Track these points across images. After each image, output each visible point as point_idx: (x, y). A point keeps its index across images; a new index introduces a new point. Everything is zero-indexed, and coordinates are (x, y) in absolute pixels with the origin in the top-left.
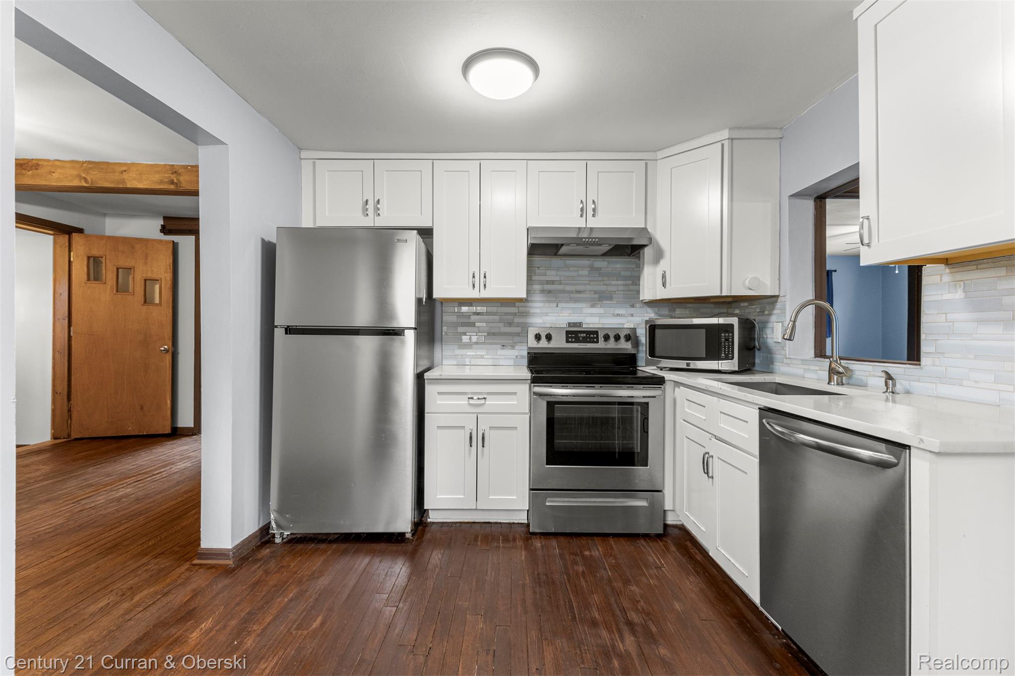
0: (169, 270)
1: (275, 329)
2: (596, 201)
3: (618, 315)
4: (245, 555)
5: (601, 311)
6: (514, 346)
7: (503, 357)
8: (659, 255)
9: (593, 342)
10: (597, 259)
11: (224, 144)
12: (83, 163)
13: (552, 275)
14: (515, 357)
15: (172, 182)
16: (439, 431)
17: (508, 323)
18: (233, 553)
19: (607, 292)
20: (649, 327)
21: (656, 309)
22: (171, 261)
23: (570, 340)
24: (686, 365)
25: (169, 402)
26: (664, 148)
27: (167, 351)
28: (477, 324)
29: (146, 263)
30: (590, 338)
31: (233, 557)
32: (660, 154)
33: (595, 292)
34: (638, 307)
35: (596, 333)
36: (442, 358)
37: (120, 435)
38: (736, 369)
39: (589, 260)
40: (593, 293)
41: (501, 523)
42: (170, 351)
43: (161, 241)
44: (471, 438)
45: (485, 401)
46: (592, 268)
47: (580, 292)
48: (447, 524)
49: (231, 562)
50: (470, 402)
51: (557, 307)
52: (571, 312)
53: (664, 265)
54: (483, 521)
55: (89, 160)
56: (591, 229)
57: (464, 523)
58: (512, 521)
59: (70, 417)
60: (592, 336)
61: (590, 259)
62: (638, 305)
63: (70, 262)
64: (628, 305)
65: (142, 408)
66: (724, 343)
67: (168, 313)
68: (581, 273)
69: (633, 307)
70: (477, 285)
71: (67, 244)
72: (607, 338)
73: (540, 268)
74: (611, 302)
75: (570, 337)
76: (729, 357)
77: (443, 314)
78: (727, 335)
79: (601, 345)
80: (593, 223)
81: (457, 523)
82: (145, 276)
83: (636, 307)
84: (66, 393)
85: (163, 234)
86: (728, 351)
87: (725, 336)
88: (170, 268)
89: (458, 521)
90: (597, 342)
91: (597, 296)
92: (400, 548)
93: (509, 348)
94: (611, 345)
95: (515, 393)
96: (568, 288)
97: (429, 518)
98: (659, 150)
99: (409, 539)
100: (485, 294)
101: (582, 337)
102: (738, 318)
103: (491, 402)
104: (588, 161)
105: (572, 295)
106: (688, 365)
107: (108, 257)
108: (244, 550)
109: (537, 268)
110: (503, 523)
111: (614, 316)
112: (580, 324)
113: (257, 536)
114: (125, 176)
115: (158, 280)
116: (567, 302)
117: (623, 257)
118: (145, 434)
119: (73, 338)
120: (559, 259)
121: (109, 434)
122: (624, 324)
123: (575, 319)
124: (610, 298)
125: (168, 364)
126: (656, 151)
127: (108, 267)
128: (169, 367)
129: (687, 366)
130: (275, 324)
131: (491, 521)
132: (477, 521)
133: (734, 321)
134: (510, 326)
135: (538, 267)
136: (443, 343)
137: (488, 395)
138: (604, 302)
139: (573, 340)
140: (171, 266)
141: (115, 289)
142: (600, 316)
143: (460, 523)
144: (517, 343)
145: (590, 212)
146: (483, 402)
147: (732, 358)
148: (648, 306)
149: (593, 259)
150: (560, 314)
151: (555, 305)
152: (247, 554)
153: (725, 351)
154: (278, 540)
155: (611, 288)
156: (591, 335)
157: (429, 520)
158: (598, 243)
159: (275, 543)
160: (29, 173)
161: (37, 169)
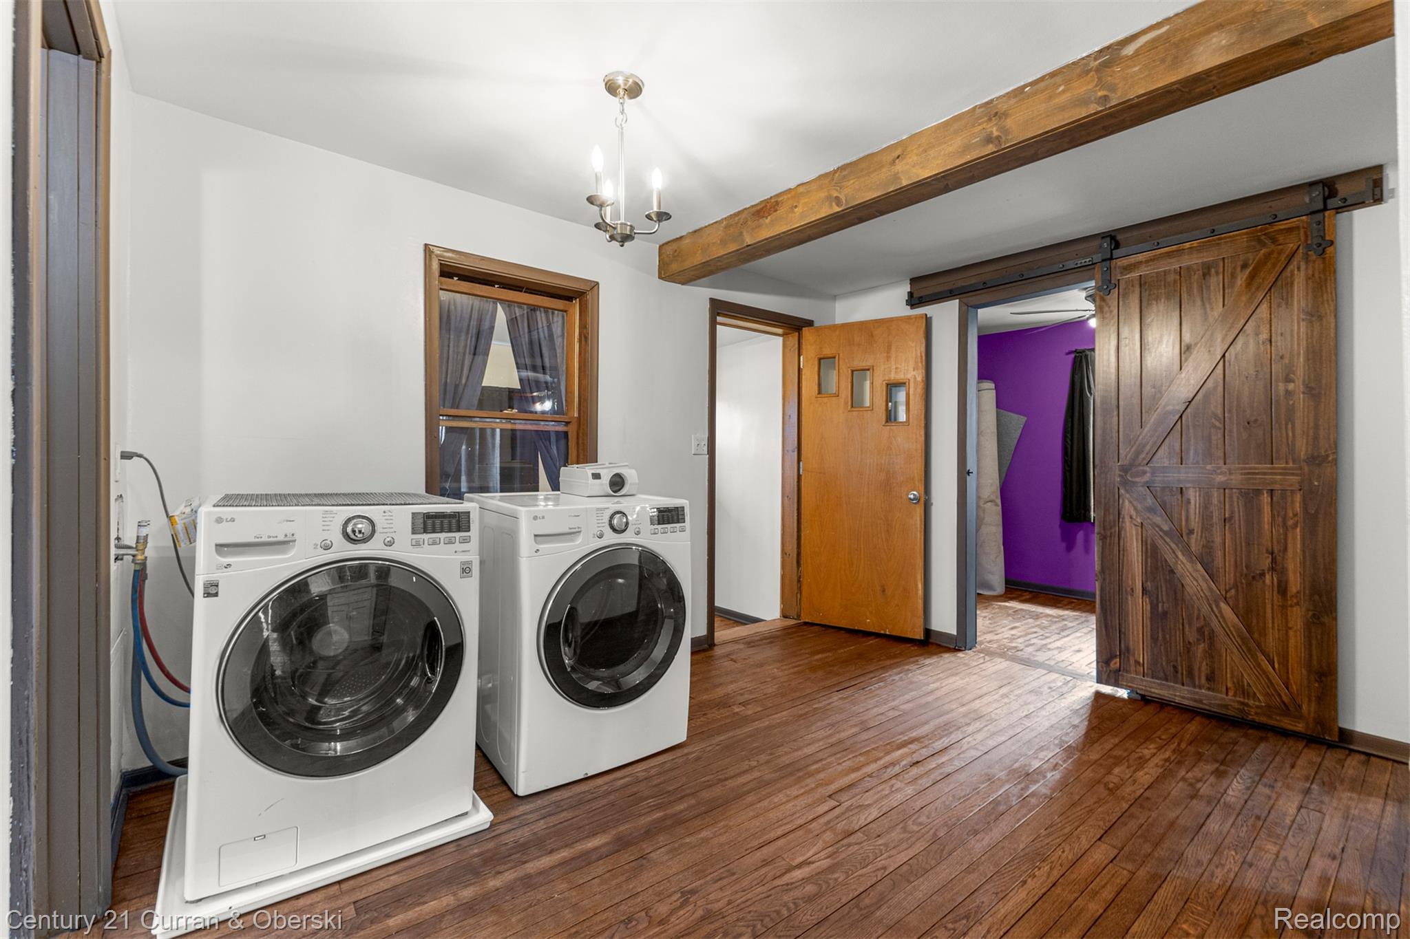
0: (920, 365)
12: (835, 172)
15: (989, 140)
22: (923, 349)
25: (920, 586)
27: (918, 500)
29: (888, 358)
37: (856, 628)
42: (922, 500)
43: (909, 318)
59: (800, 588)
63: (799, 370)
65: (884, 591)
67: (918, 436)
71: (797, 346)
82: (887, 378)
84: (795, 555)
85: (909, 307)
88: (922, 362)
107: (841, 355)
114: (899, 167)
115: (905, 383)
118: (888, 633)
119: (803, 477)
121: (843, 624)
125: (918, 522)
127: (841, 371)
128: (921, 528)
140: (924, 358)
141: (850, 403)
160: (767, 221)
161: (776, 211)
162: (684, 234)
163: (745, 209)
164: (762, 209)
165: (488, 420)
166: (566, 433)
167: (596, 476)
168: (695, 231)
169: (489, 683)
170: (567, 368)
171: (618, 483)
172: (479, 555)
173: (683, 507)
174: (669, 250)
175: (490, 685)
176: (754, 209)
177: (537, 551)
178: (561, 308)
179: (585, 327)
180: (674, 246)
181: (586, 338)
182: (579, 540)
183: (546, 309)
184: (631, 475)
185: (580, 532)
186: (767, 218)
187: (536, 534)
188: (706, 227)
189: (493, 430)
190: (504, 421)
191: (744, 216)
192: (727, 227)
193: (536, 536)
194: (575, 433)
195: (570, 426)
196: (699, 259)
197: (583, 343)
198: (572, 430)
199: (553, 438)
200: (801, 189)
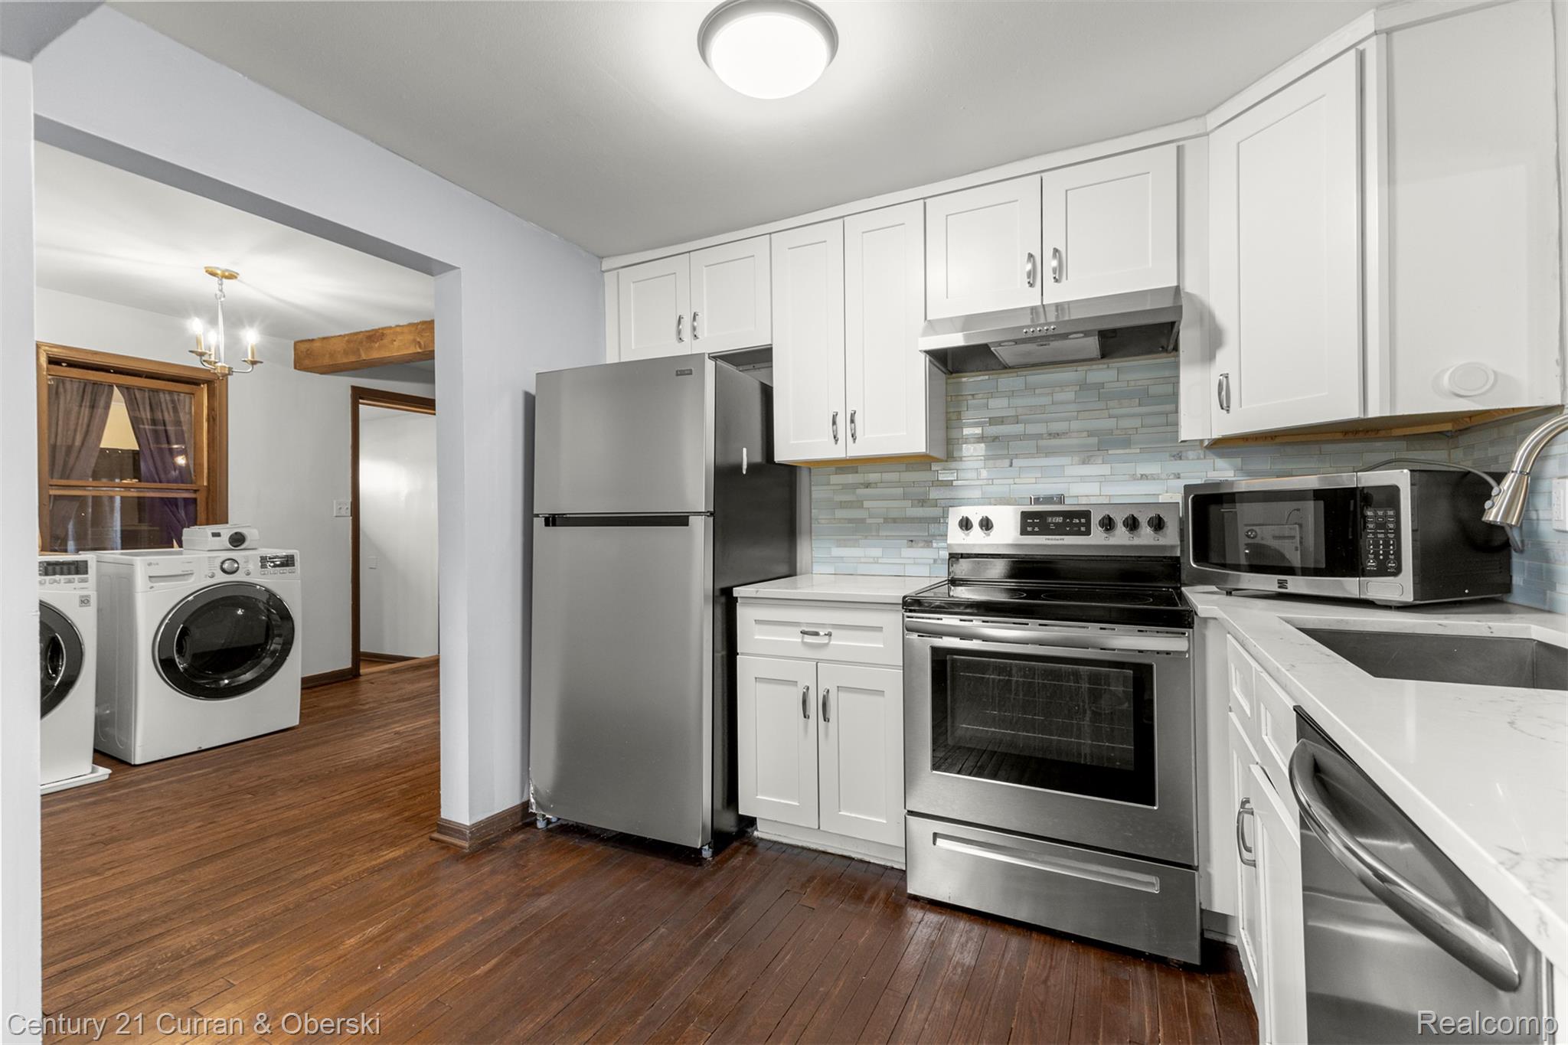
1: (535, 519)
2: (1062, 249)
3: (1144, 477)
4: (492, 838)
5: (1105, 469)
6: (931, 542)
7: (912, 561)
8: (1213, 340)
9: (1079, 533)
10: (1094, 367)
11: (453, 268)
12: (418, 324)
13: (999, 406)
14: (932, 561)
16: (761, 686)
17: (919, 500)
18: (470, 833)
19: (1119, 432)
20: (1193, 498)
21: (1238, 461)
23: (1029, 529)
24: (1277, 585)
26: (1222, 103)
28: (866, 504)
30: (1071, 524)
31: (471, 839)
32: (1213, 120)
33: (1091, 434)
34: (1191, 458)
35: (1086, 515)
36: (812, 562)
38: (1409, 597)
39: (1076, 371)
40: (1085, 434)
41: (869, 863)
44: (804, 702)
45: (830, 640)
46: (1083, 386)
47: (1058, 434)
48: (778, 847)
49: (466, 844)
50: (805, 640)
51: (1011, 466)
52: (1040, 476)
53: (1224, 359)
54: (840, 853)
55: (421, 320)
56: (1059, 307)
57: (809, 850)
58: (889, 864)
60: (1078, 521)
61: (1079, 368)
62: (1191, 454)
64: (1168, 454)
66: (1373, 533)
68: (1060, 396)
69: (1180, 458)
70: (841, 435)
72: (1108, 524)
73: (976, 396)
74: (1127, 451)
75: (1030, 525)
76: (1388, 568)
77: (813, 488)
78: (1380, 513)
79: (1097, 537)
80: (1055, 294)
81: (797, 847)
83: (1187, 459)
86: (1386, 554)
87: (1376, 516)
89: (800, 844)
90: (1088, 533)
91: (1095, 440)
92: (682, 872)
93: (922, 544)
94: (1121, 537)
95: (880, 629)
96: (1032, 429)
97: (757, 831)
98: (1209, 111)
99: (706, 859)
100: (856, 451)
101: (1055, 524)
102: (1411, 471)
103: (840, 640)
104: (1043, 174)
105: (1042, 443)
106: (1282, 584)
108: (491, 830)
109: (970, 397)
110: (874, 864)
111: (1135, 479)
112: (1061, 499)
113: (516, 813)
116: (1031, 456)
117: (1155, 356)
120: (1015, 374)
122: (1158, 495)
123: (1049, 487)
124: (1126, 443)
126: (1203, 115)
129: (1279, 587)
130: (535, 512)
131: (853, 855)
132: (830, 851)
133: (1401, 478)
134: (922, 506)
135: (973, 395)
136: (813, 538)
137: (833, 628)
138: (1110, 452)
139: (1036, 529)
142: (1103, 479)
143: (803, 848)
144: (936, 536)
145: (1049, 276)
146: (827, 641)
147: (1397, 571)
148: (1215, 454)
149: (1085, 368)
150: (1017, 481)
151: (1007, 462)
152: (495, 837)
153: (1376, 554)
154: (541, 824)
155: (1126, 423)
156: (1076, 521)
157: (756, 833)
158: (1056, 332)
159: (536, 828)
160: (377, 345)
161: (382, 340)
162: (315, 337)
163: (362, 332)
164: (372, 335)
165: (105, 489)
166: (195, 500)
167: (216, 535)
168: (324, 338)
169: (107, 709)
170: (195, 443)
171: (238, 540)
172: (97, 591)
173: (293, 556)
174: (303, 347)
175: (108, 712)
176: (368, 334)
177: (152, 587)
178: (187, 391)
179: (213, 410)
180: (306, 346)
181: (214, 420)
182: (192, 579)
183: (171, 392)
184: (251, 534)
185: (192, 574)
186: (376, 343)
187: (151, 575)
188: (332, 337)
189: (112, 499)
190: (122, 489)
191: (361, 336)
192: (349, 342)
193: (150, 577)
194: (204, 499)
195: (198, 493)
196: (327, 361)
197: (211, 423)
198: (201, 497)
199: (181, 504)
200: (398, 329)
